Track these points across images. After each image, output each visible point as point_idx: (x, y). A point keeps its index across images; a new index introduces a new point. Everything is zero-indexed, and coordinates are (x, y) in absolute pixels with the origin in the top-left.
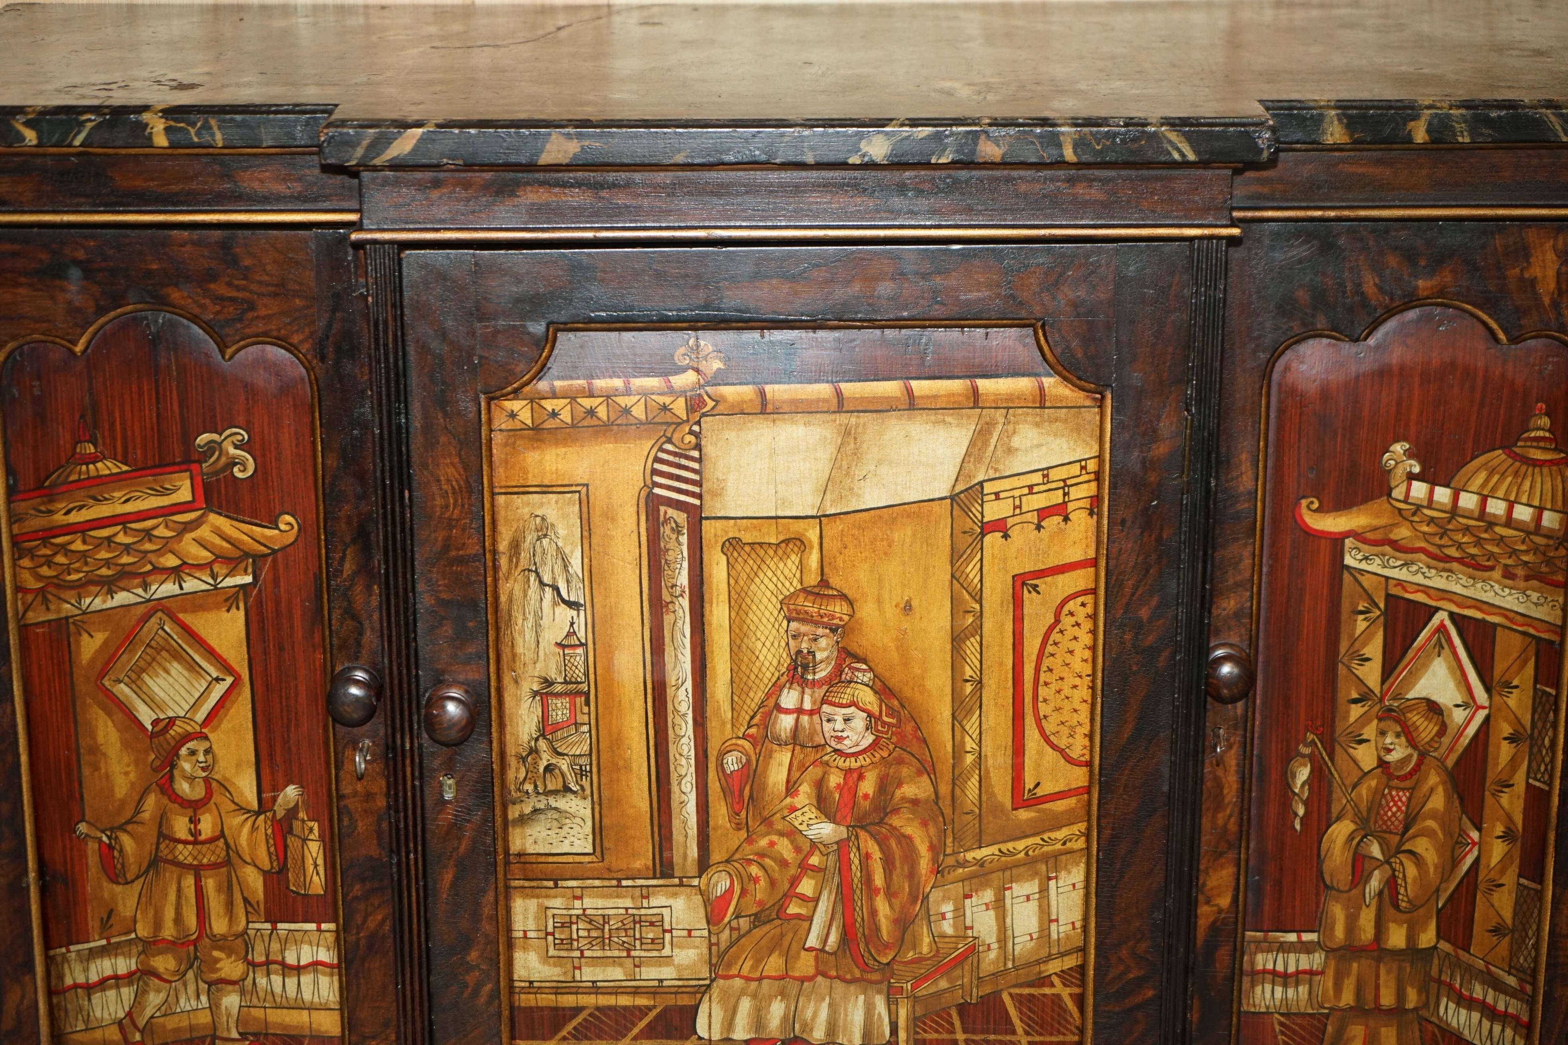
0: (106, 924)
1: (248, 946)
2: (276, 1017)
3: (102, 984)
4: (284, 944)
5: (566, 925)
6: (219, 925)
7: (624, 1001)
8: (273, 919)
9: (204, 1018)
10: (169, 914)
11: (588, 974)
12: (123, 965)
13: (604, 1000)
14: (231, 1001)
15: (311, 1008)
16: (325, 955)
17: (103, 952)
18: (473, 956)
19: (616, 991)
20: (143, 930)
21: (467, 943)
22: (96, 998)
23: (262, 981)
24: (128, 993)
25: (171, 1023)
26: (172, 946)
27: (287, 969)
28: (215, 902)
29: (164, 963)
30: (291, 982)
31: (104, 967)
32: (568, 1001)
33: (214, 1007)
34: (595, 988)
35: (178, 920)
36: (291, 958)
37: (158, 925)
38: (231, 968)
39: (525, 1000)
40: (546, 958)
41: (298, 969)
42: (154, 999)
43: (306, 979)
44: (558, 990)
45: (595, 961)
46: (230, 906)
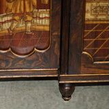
0: (6, 11)
1: (33, 14)
2: (37, 27)
3: (5, 22)
4: (40, 13)
5: (96, 8)
6: (28, 10)
7: (105, 22)
8: (38, 9)
9: (24, 28)
10: (18, 8)
11: (99, 17)
12: (9, 18)
13: (102, 22)
14: (29, 25)
15: (44, 26)
16: (47, 16)
17: (5, 16)
18: (79, 14)
19: (104, 21)
20: (13, 11)
21: (77, 12)
22: (4, 25)
23: (35, 21)
24: (10, 24)
25: (18, 29)
26: (18, 14)
27: (40, 18)
28: (27, 6)
29: (17, 18)
30: (41, 21)
31: (6, 19)
32: (95, 22)
33: (26, 26)
34: (100, 20)
35: (20, 9)
36: (41, 16)
37: (16, 11)
38: (29, 18)
39: (87, 23)
40: (91, 15)
41: (42, 18)
42: (15, 25)
43: (44, 20)
44: (93, 20)
45: (100, 15)
46: (30, 6)
